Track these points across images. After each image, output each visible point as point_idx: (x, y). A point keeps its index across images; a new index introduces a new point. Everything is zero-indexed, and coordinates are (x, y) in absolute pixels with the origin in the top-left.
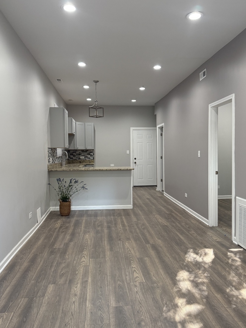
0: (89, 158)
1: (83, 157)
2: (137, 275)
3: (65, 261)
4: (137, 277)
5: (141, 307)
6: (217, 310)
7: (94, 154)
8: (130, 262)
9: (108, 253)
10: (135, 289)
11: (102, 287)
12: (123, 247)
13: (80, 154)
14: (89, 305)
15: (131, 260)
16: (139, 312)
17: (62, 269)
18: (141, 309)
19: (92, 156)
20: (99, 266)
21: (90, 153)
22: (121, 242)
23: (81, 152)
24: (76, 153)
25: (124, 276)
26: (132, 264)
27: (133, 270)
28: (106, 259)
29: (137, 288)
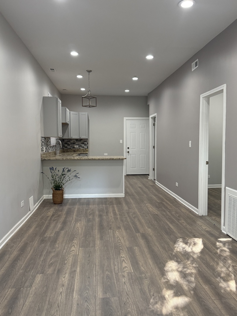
0: (84, 147)
1: (78, 146)
2: (126, 265)
3: (55, 250)
4: (126, 267)
5: (128, 298)
6: (204, 302)
7: (88, 143)
8: (119, 252)
9: (98, 242)
10: (123, 280)
11: (90, 277)
12: (113, 236)
13: (74, 144)
14: (75, 296)
15: (121, 249)
16: (126, 303)
17: (51, 258)
18: (128, 301)
19: (86, 145)
20: (88, 255)
21: (84, 142)
22: (112, 231)
23: (75, 141)
24: (70, 142)
25: (112, 266)
26: (122, 253)
27: (122, 260)
28: (96, 248)
29: (125, 279)
